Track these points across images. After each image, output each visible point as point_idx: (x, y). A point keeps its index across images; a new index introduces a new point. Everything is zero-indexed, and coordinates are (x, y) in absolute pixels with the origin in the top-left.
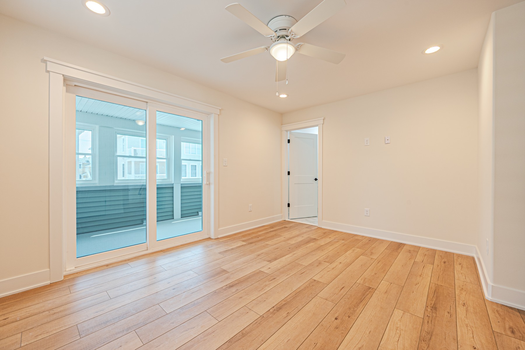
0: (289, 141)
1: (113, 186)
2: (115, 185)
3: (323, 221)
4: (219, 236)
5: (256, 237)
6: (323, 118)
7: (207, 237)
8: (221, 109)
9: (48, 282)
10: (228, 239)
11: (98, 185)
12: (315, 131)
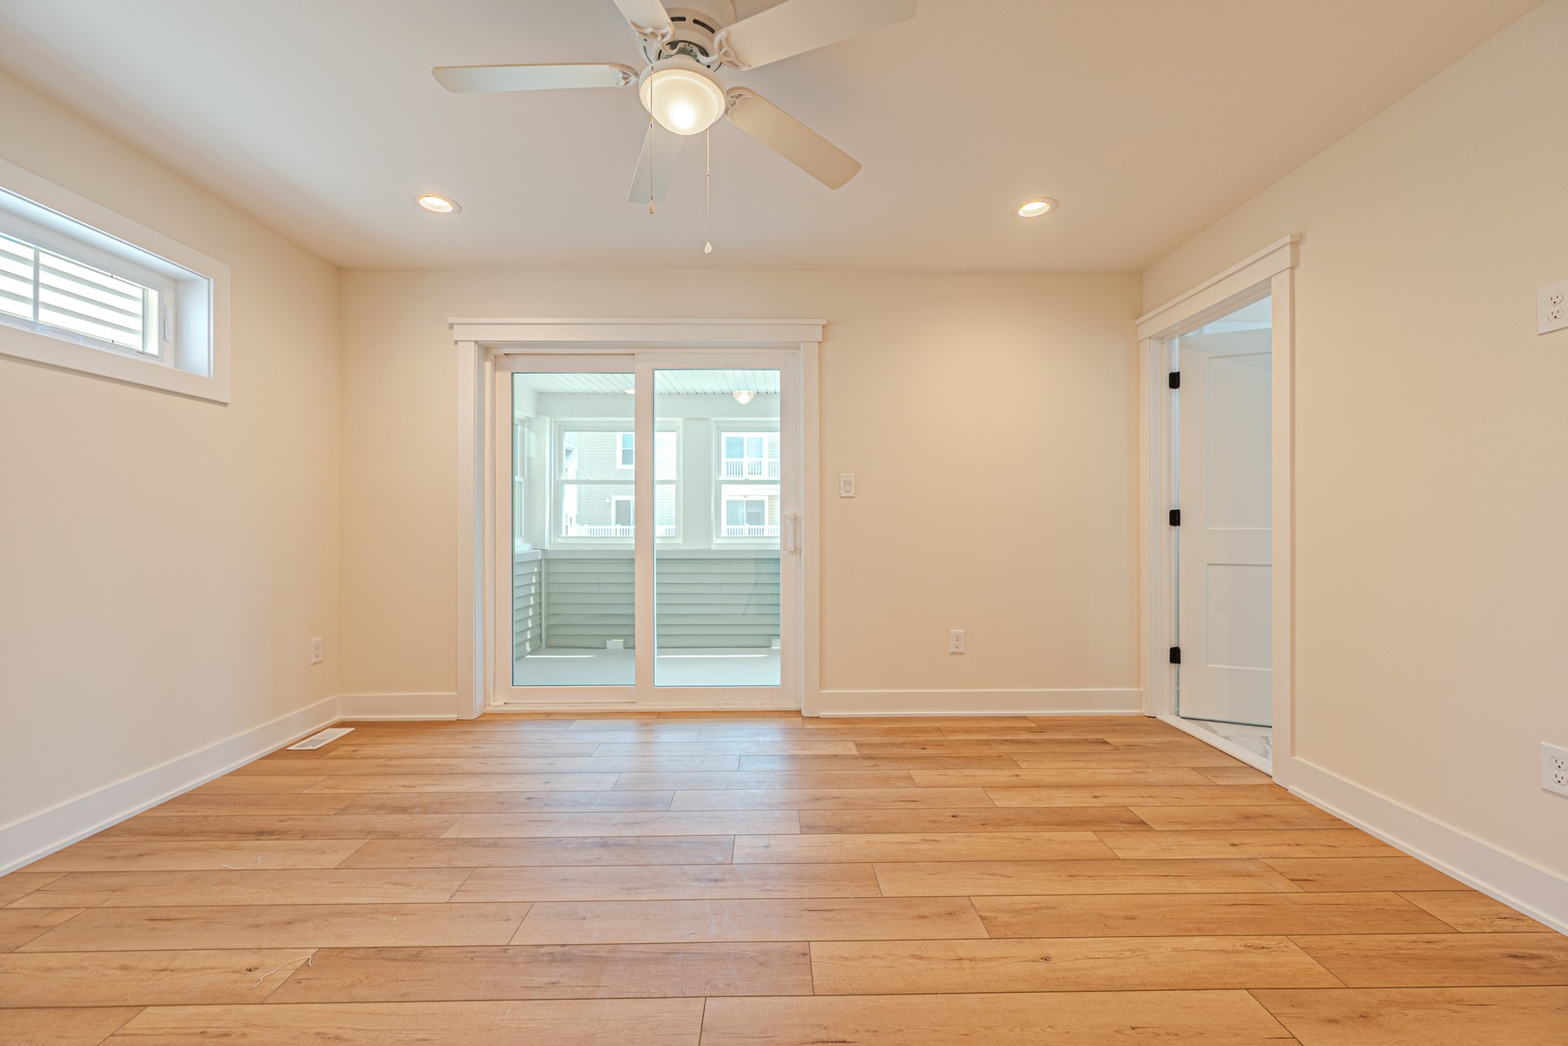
0: (1174, 380)
1: (709, 551)
2: (713, 548)
3: (1297, 758)
4: (822, 714)
5: (917, 745)
6: (1288, 239)
7: (792, 706)
8: (825, 323)
9: (453, 716)
10: (844, 726)
11: (682, 548)
12: (1261, 317)
